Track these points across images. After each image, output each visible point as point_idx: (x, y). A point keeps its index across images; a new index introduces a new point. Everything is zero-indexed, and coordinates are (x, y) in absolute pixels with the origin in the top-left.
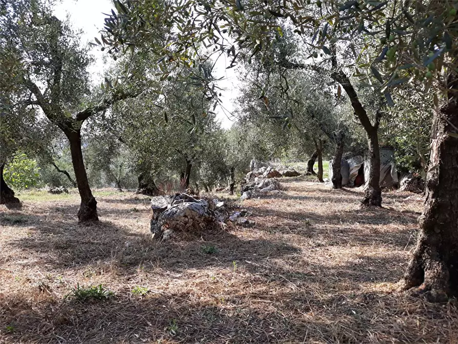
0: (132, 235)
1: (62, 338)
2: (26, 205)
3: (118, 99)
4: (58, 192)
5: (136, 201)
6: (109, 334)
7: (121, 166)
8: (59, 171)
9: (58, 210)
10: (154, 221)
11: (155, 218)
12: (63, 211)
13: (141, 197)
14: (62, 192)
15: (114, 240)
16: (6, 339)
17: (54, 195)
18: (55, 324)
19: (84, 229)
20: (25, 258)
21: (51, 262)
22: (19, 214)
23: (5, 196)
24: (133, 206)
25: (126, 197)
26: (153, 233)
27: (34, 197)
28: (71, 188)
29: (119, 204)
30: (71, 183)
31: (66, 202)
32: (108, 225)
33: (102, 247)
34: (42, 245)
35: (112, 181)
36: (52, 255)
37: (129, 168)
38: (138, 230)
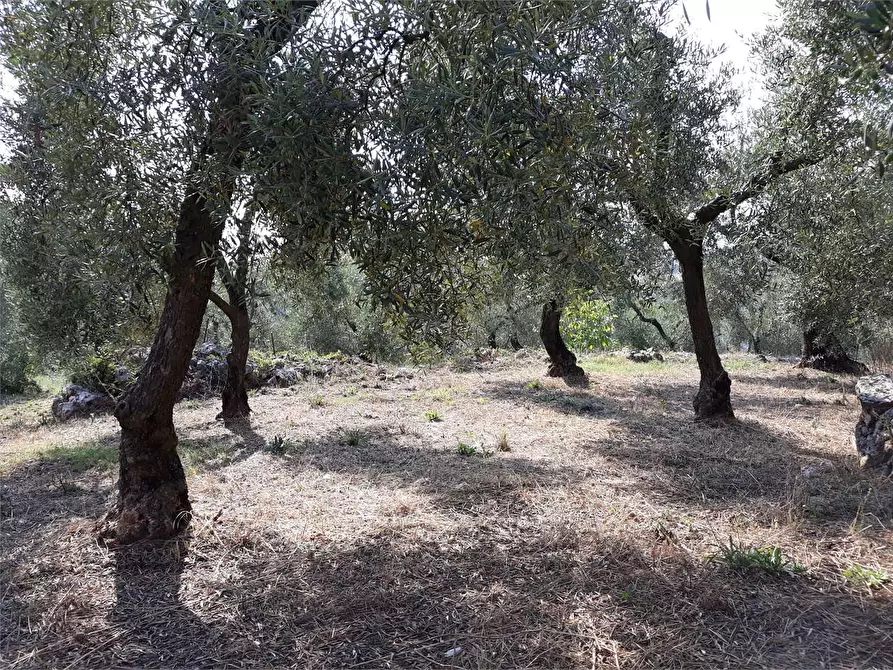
0: (808, 453)
1: (720, 636)
2: (595, 380)
3: (781, 172)
4: (644, 359)
5: (800, 381)
6: (813, 652)
7: (761, 309)
8: (643, 319)
9: (649, 392)
10: (864, 430)
11: (867, 422)
12: (659, 394)
13: (811, 373)
14: (651, 358)
15: (772, 460)
16: (624, 613)
17: (639, 364)
18: (702, 607)
19: (708, 433)
20: (616, 475)
21: (661, 488)
22: (586, 395)
23: (561, 364)
24: (797, 393)
25: (777, 373)
26: (864, 454)
27: (605, 366)
28: (666, 352)
29: (766, 388)
30: (664, 343)
31: (662, 378)
32: (752, 428)
33: (750, 471)
34: (638, 455)
35: (743, 339)
36: (661, 476)
37: (788, 313)
38: (820, 445)
